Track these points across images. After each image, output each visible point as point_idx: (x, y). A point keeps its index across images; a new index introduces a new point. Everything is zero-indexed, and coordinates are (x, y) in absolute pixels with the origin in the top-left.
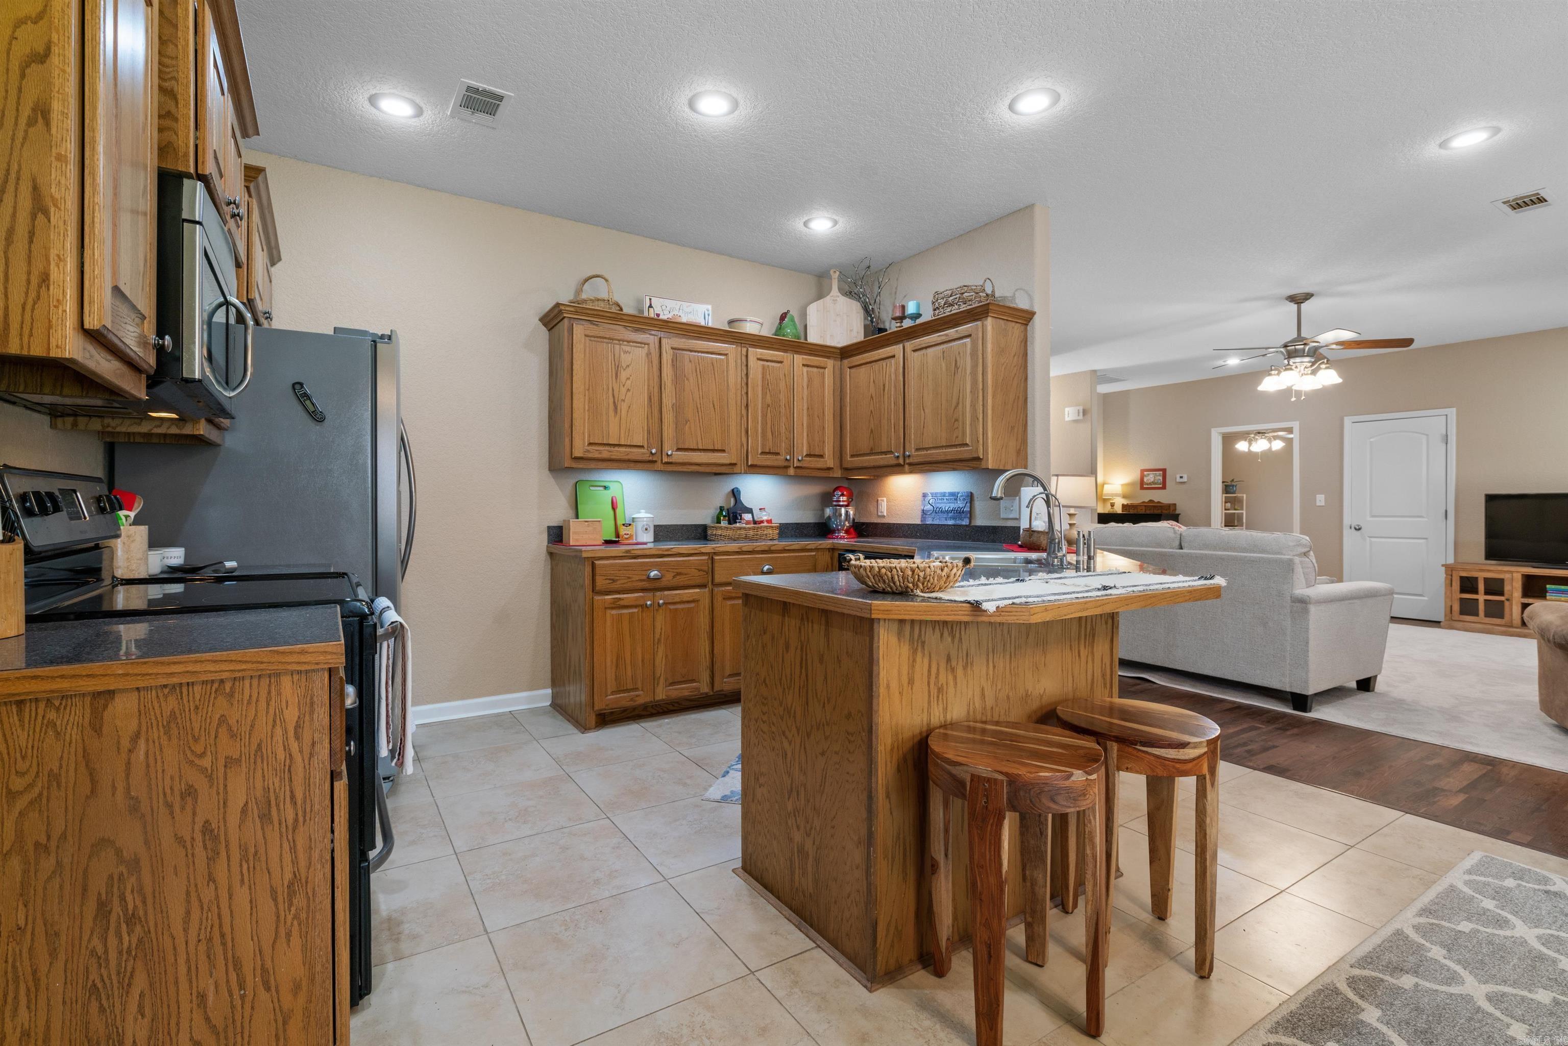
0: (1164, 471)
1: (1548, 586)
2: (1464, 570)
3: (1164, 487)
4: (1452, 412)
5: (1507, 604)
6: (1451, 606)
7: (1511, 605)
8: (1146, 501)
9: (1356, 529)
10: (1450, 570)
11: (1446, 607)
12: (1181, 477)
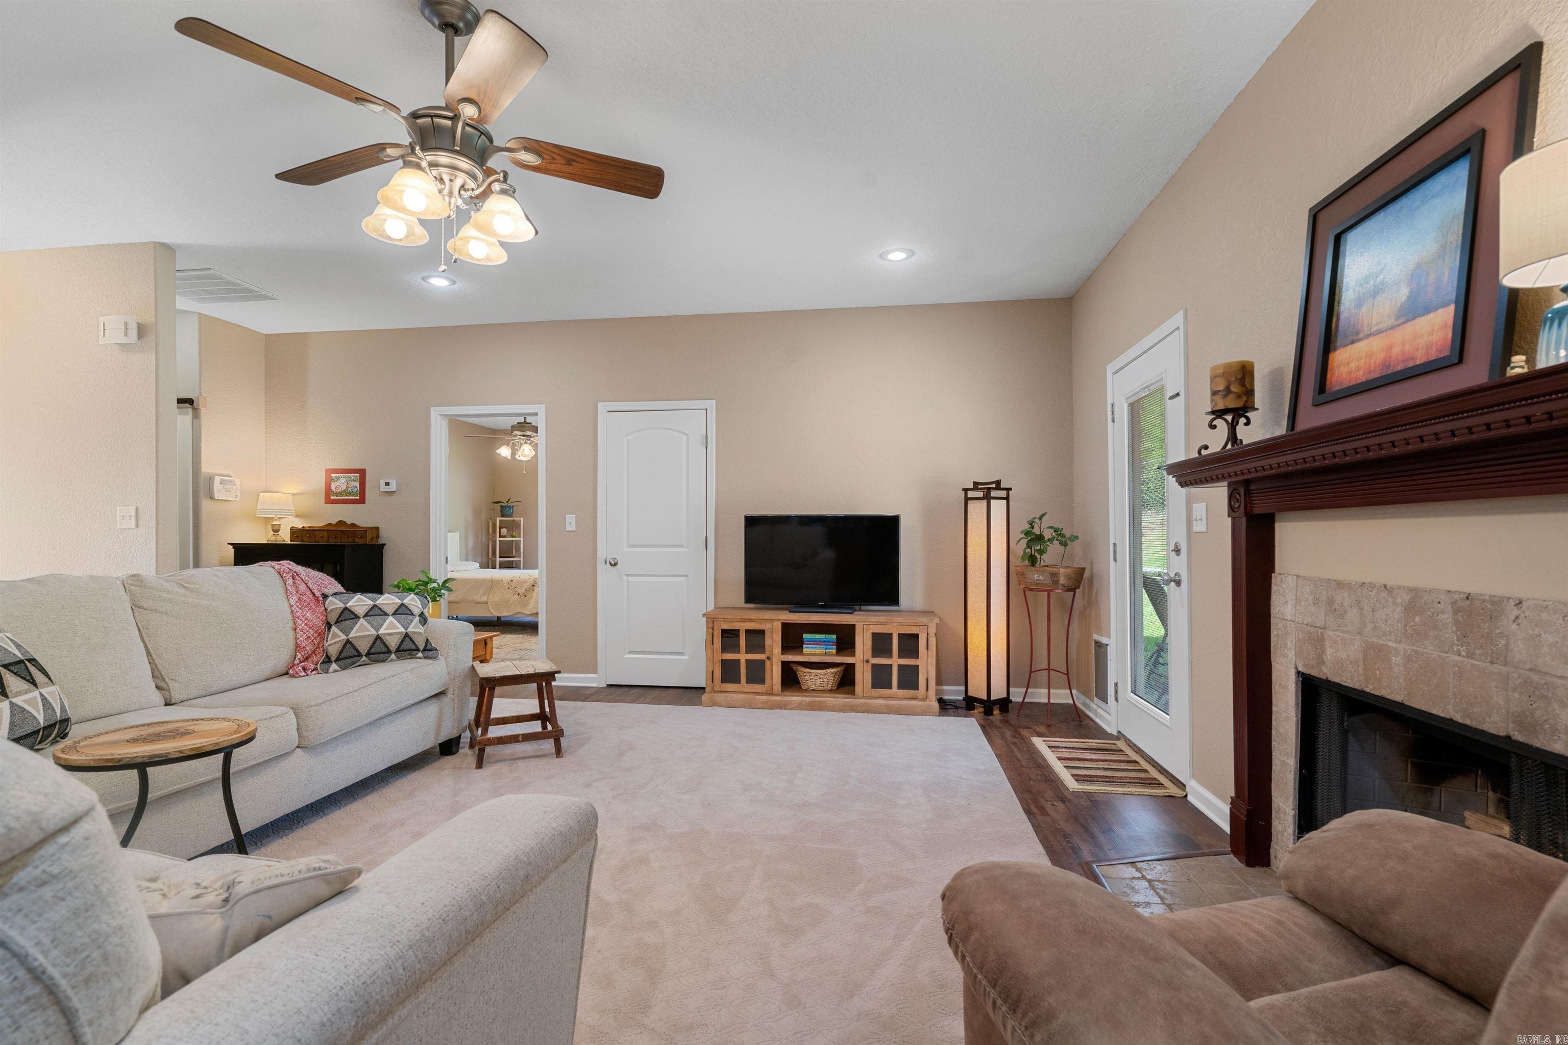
0: (362, 473)
1: (805, 636)
2: (726, 620)
3: (362, 500)
4: (711, 404)
5: (768, 663)
6: (713, 671)
7: (772, 665)
8: (334, 522)
9: (611, 564)
10: (711, 619)
11: (707, 672)
12: (387, 484)
